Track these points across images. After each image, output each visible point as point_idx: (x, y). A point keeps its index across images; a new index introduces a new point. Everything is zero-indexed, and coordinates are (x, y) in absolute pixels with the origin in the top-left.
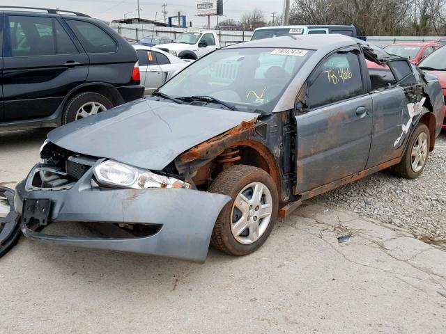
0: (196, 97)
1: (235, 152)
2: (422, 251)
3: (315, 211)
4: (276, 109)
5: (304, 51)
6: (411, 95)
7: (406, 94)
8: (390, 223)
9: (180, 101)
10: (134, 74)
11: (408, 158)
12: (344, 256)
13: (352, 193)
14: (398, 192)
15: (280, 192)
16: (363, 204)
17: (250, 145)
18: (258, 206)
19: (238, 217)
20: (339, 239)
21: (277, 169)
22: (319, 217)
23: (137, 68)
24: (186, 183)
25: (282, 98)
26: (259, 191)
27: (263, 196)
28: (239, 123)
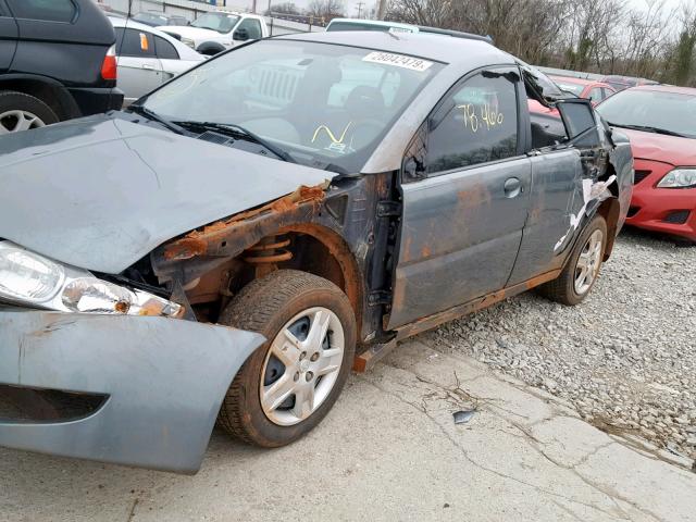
0: (214, 125)
1: (282, 245)
2: (597, 449)
3: (414, 355)
4: (368, 169)
5: (425, 62)
6: (589, 165)
7: (583, 162)
8: (540, 385)
9: (179, 128)
10: (105, 69)
11: (572, 271)
12: (465, 453)
13: (476, 324)
14: (550, 327)
15: (360, 326)
16: (495, 347)
17: (312, 233)
18: (317, 353)
19: (276, 375)
20: (455, 415)
21: (358, 282)
22: (422, 368)
23: (112, 59)
24: (173, 304)
25: (380, 149)
26: (321, 323)
27: (329, 332)
28: (295, 188)
